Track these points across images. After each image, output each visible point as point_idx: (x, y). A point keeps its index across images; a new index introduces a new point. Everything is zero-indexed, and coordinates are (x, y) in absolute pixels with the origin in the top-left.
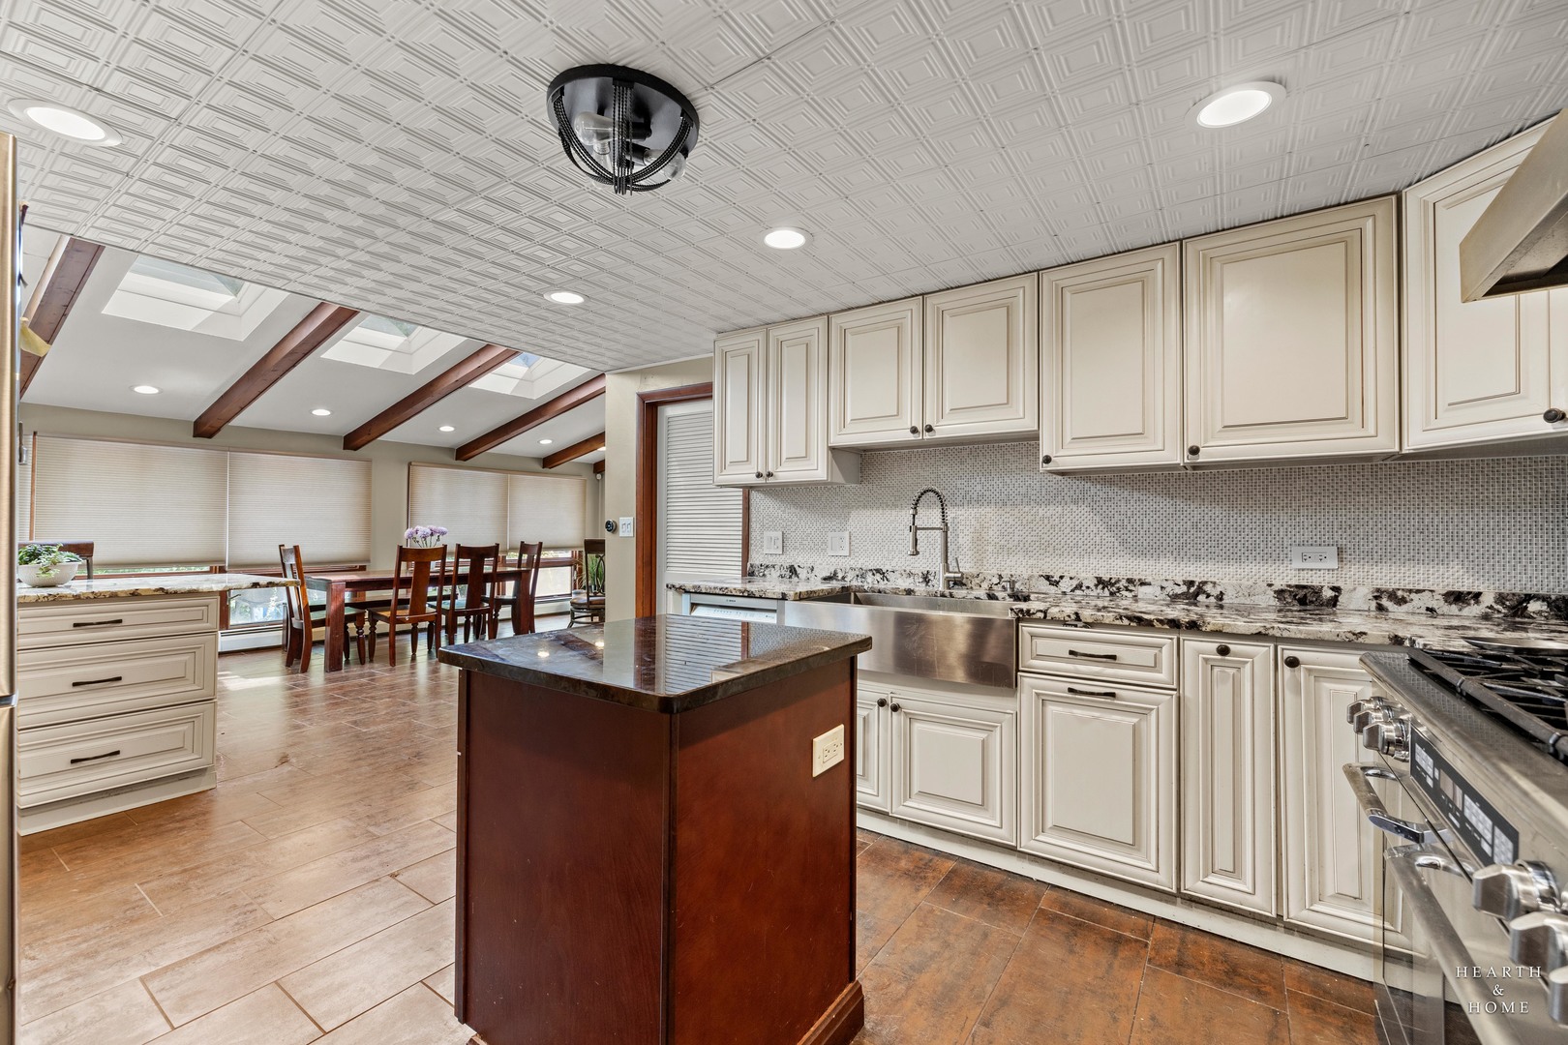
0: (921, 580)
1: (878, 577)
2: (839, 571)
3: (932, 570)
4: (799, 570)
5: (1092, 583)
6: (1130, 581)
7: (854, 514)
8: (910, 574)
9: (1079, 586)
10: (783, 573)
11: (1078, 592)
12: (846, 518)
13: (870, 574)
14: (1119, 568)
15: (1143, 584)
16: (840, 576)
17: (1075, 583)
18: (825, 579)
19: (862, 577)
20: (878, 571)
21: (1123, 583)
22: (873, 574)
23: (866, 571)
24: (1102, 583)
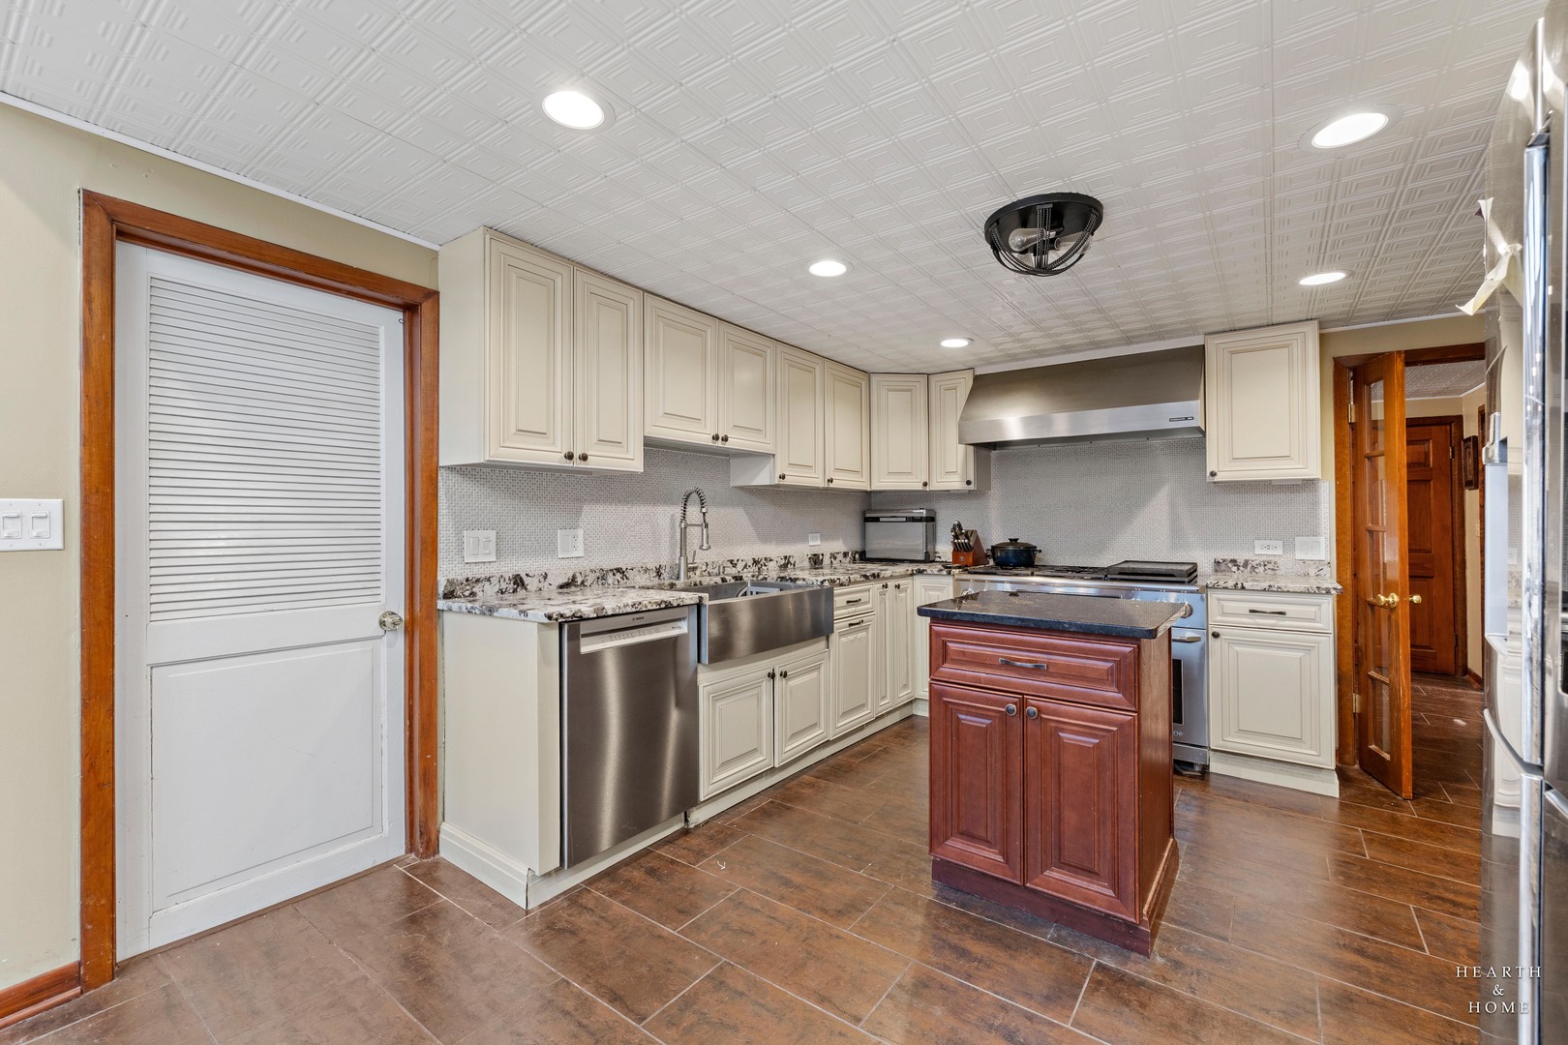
0: (655, 574)
1: (618, 576)
2: (578, 575)
3: (663, 564)
4: (527, 580)
5: (750, 563)
6: (766, 559)
7: (586, 508)
8: (646, 570)
9: (745, 567)
10: (504, 586)
11: (745, 570)
12: (578, 513)
13: (611, 574)
14: (761, 550)
15: (771, 560)
16: (579, 580)
17: (744, 563)
18: (561, 587)
19: (603, 579)
20: (618, 570)
21: (763, 561)
22: (614, 574)
23: (607, 571)
24: (756, 562)
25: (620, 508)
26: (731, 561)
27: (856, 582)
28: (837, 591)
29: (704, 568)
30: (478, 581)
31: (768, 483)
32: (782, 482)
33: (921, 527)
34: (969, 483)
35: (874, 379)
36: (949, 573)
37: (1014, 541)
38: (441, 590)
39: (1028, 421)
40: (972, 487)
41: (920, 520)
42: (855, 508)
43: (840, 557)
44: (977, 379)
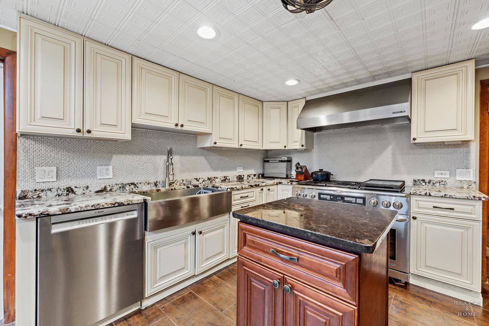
0: (154, 185)
1: (132, 186)
2: (108, 186)
3: (158, 181)
4: (75, 190)
5: (206, 179)
6: (214, 178)
7: (115, 157)
8: (149, 183)
9: (204, 181)
10: (60, 193)
11: (204, 182)
12: (110, 159)
13: (128, 186)
15: (217, 178)
16: (108, 189)
17: (203, 180)
18: (97, 192)
19: (123, 187)
20: (132, 184)
21: (213, 178)
22: (130, 186)
23: (126, 185)
24: (209, 179)
25: (135, 156)
26: (196, 179)
27: (246, 188)
28: (233, 193)
29: (181, 182)
30: (42, 191)
31: (210, 146)
32: (215, 145)
33: (284, 164)
34: (303, 146)
35: (265, 104)
36: (292, 184)
37: (321, 170)
38: (18, 195)
39: (329, 117)
40: (304, 148)
41: (284, 161)
42: (260, 157)
43: (252, 176)
44: (307, 102)
